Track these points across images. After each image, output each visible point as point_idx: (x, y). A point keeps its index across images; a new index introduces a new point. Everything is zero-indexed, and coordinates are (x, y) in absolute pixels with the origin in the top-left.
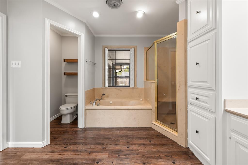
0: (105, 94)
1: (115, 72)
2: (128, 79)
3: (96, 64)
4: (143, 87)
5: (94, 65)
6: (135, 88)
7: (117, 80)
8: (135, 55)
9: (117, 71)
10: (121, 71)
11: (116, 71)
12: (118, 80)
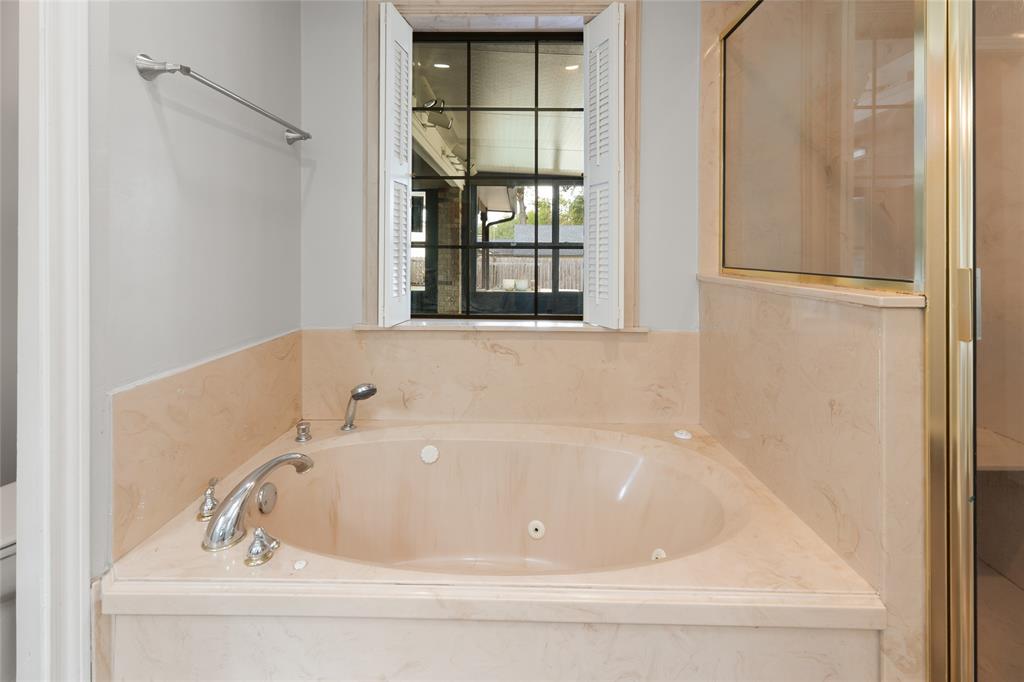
0: (371, 392)
1: (480, 222)
2: (550, 259)
3: (306, 136)
4: (694, 328)
5: (291, 141)
6: (631, 333)
7: (491, 263)
8: (632, 66)
9: (492, 217)
10: (513, 217)
11: (484, 218)
12: (495, 261)
